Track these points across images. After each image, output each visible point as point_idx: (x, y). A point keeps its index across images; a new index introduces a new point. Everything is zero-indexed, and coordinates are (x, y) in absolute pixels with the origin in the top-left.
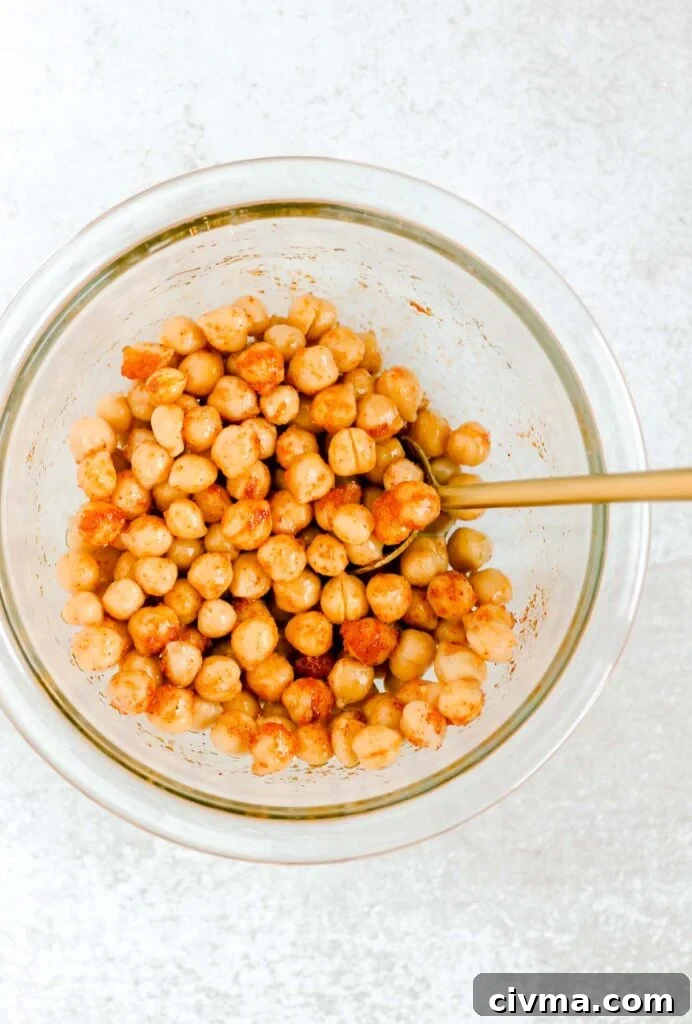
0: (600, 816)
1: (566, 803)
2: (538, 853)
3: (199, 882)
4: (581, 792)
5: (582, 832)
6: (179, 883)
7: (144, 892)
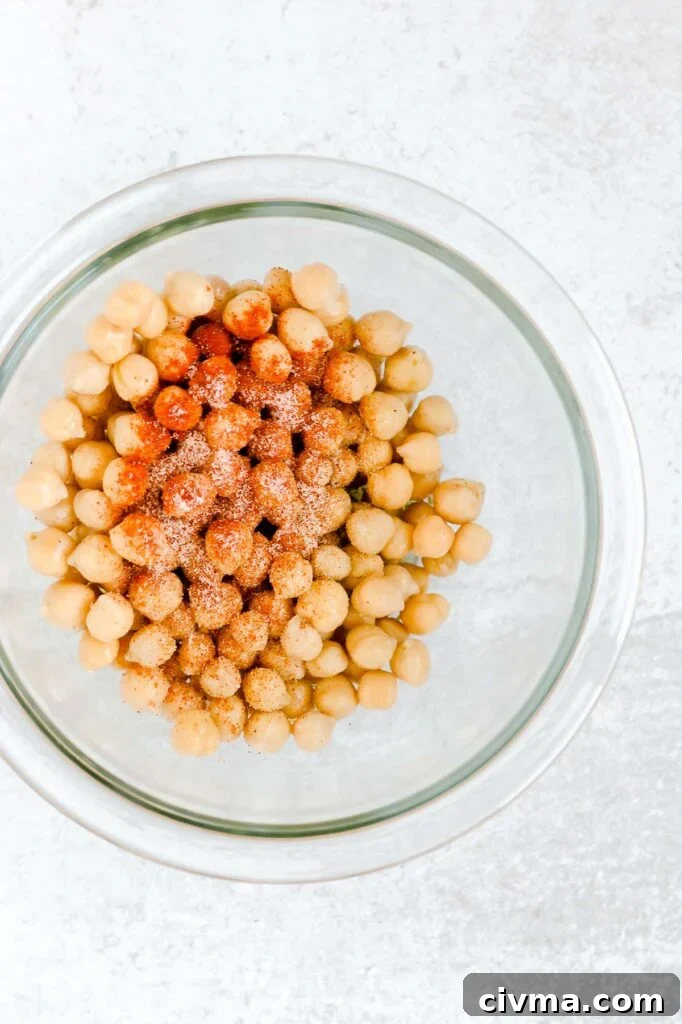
0: (600, 874)
1: (565, 861)
2: (537, 913)
3: (191, 945)
4: (582, 850)
5: (582, 891)
6: (170, 947)
7: (134, 956)
